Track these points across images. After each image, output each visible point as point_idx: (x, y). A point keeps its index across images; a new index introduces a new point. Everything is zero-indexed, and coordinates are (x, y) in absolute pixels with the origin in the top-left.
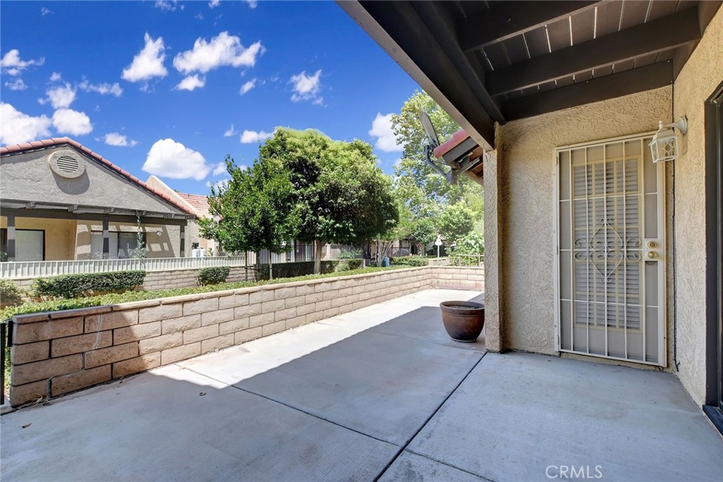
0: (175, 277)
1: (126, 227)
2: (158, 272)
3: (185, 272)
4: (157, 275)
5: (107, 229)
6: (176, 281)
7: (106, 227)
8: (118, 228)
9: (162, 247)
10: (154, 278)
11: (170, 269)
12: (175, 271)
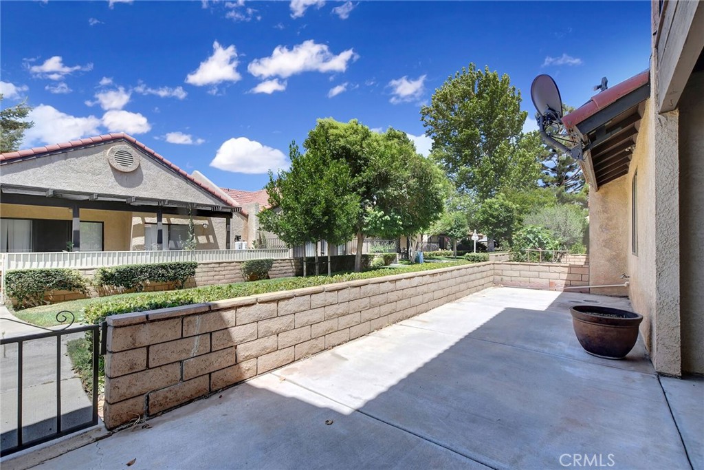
0: (222, 269)
1: (176, 219)
2: (208, 264)
3: (231, 264)
4: (206, 266)
5: (161, 221)
6: (223, 273)
7: (160, 220)
8: (169, 220)
9: (208, 239)
10: (204, 270)
11: (218, 261)
12: (222, 263)
